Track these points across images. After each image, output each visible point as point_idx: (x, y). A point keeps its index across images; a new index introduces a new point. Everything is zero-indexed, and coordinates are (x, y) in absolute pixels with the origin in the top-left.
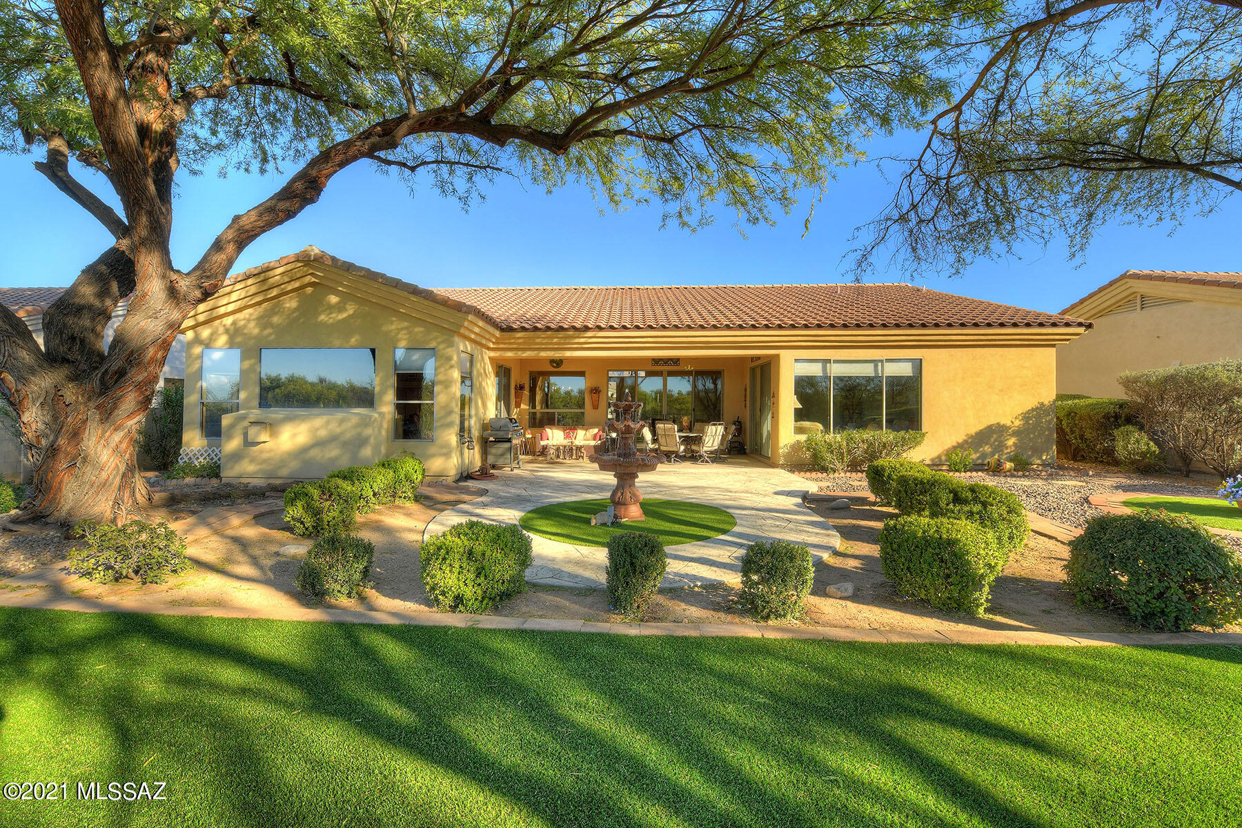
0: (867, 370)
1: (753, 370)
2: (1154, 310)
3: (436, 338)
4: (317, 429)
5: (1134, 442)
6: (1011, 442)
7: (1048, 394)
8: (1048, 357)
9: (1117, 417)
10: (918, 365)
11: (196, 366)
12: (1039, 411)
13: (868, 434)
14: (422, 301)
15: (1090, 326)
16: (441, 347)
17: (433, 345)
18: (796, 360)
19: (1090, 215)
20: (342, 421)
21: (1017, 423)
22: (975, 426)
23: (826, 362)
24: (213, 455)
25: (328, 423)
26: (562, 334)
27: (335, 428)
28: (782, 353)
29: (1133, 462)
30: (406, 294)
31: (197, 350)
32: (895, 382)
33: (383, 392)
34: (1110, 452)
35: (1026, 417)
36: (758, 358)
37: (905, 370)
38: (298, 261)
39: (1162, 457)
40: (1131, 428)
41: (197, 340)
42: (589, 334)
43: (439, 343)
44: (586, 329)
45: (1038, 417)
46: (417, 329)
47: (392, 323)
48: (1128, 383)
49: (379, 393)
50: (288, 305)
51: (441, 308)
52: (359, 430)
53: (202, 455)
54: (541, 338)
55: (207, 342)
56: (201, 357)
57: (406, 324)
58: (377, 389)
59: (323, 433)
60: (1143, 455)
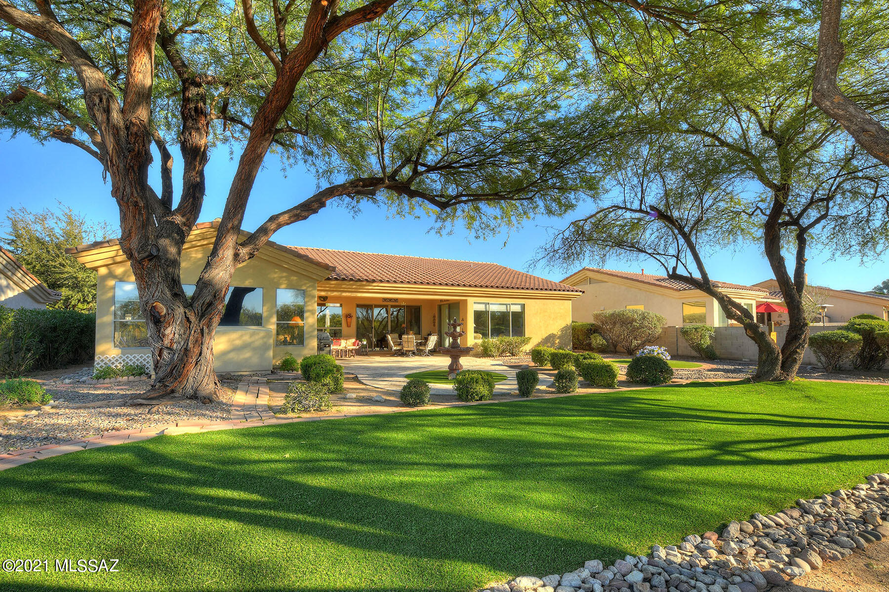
0: (503, 309)
1: (440, 307)
2: (594, 285)
3: (305, 284)
4: (234, 340)
5: (598, 340)
6: (557, 341)
7: (568, 321)
8: (569, 304)
9: (591, 330)
10: (523, 306)
11: (110, 295)
12: (566, 328)
13: (506, 339)
14: (302, 261)
15: (583, 292)
16: (309, 289)
17: (304, 288)
18: (475, 303)
19: (605, 255)
20: (252, 335)
21: (559, 333)
22: (545, 335)
23: (486, 304)
24: (127, 360)
25: (242, 336)
26: (359, 283)
27: (247, 338)
28: (468, 299)
29: (598, 348)
30: (292, 257)
31: (111, 283)
32: (514, 314)
33: (270, 316)
34: (590, 344)
35: (562, 330)
36: (448, 300)
37: (517, 309)
38: (211, 227)
39: (608, 346)
40: (596, 334)
41: (111, 275)
42: (375, 284)
43: (308, 287)
44: (374, 281)
45: (566, 330)
46: (292, 278)
47: (276, 273)
48: (596, 317)
49: (267, 317)
50: (193, 255)
51: (314, 266)
52: (265, 340)
53: (117, 360)
54: (345, 285)
55: (121, 276)
56: (114, 288)
57: (285, 274)
58: (265, 315)
59: (238, 342)
60: (602, 345)
